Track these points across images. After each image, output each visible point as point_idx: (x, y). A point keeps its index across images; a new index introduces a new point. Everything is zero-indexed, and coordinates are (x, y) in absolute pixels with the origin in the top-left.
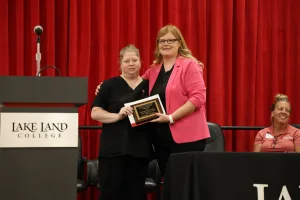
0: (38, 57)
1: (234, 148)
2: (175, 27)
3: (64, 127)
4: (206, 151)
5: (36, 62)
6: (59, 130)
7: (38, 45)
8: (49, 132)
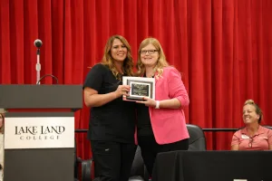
0: (38, 67)
1: (215, 148)
2: (155, 40)
3: (62, 129)
4: (189, 150)
5: (36, 71)
6: (57, 133)
7: (38, 56)
8: (49, 135)
